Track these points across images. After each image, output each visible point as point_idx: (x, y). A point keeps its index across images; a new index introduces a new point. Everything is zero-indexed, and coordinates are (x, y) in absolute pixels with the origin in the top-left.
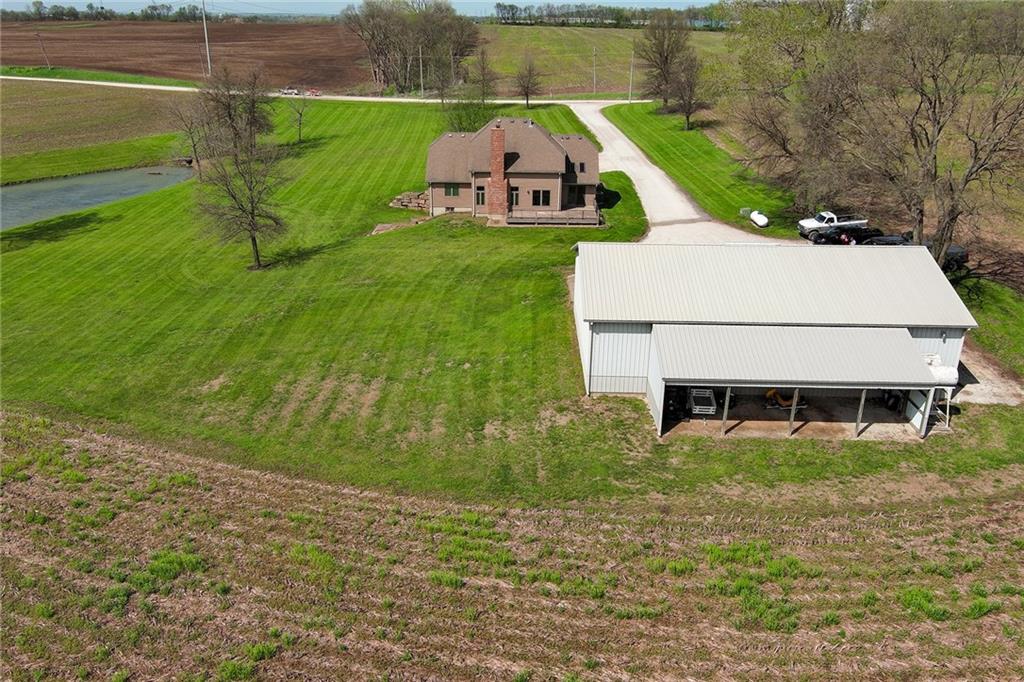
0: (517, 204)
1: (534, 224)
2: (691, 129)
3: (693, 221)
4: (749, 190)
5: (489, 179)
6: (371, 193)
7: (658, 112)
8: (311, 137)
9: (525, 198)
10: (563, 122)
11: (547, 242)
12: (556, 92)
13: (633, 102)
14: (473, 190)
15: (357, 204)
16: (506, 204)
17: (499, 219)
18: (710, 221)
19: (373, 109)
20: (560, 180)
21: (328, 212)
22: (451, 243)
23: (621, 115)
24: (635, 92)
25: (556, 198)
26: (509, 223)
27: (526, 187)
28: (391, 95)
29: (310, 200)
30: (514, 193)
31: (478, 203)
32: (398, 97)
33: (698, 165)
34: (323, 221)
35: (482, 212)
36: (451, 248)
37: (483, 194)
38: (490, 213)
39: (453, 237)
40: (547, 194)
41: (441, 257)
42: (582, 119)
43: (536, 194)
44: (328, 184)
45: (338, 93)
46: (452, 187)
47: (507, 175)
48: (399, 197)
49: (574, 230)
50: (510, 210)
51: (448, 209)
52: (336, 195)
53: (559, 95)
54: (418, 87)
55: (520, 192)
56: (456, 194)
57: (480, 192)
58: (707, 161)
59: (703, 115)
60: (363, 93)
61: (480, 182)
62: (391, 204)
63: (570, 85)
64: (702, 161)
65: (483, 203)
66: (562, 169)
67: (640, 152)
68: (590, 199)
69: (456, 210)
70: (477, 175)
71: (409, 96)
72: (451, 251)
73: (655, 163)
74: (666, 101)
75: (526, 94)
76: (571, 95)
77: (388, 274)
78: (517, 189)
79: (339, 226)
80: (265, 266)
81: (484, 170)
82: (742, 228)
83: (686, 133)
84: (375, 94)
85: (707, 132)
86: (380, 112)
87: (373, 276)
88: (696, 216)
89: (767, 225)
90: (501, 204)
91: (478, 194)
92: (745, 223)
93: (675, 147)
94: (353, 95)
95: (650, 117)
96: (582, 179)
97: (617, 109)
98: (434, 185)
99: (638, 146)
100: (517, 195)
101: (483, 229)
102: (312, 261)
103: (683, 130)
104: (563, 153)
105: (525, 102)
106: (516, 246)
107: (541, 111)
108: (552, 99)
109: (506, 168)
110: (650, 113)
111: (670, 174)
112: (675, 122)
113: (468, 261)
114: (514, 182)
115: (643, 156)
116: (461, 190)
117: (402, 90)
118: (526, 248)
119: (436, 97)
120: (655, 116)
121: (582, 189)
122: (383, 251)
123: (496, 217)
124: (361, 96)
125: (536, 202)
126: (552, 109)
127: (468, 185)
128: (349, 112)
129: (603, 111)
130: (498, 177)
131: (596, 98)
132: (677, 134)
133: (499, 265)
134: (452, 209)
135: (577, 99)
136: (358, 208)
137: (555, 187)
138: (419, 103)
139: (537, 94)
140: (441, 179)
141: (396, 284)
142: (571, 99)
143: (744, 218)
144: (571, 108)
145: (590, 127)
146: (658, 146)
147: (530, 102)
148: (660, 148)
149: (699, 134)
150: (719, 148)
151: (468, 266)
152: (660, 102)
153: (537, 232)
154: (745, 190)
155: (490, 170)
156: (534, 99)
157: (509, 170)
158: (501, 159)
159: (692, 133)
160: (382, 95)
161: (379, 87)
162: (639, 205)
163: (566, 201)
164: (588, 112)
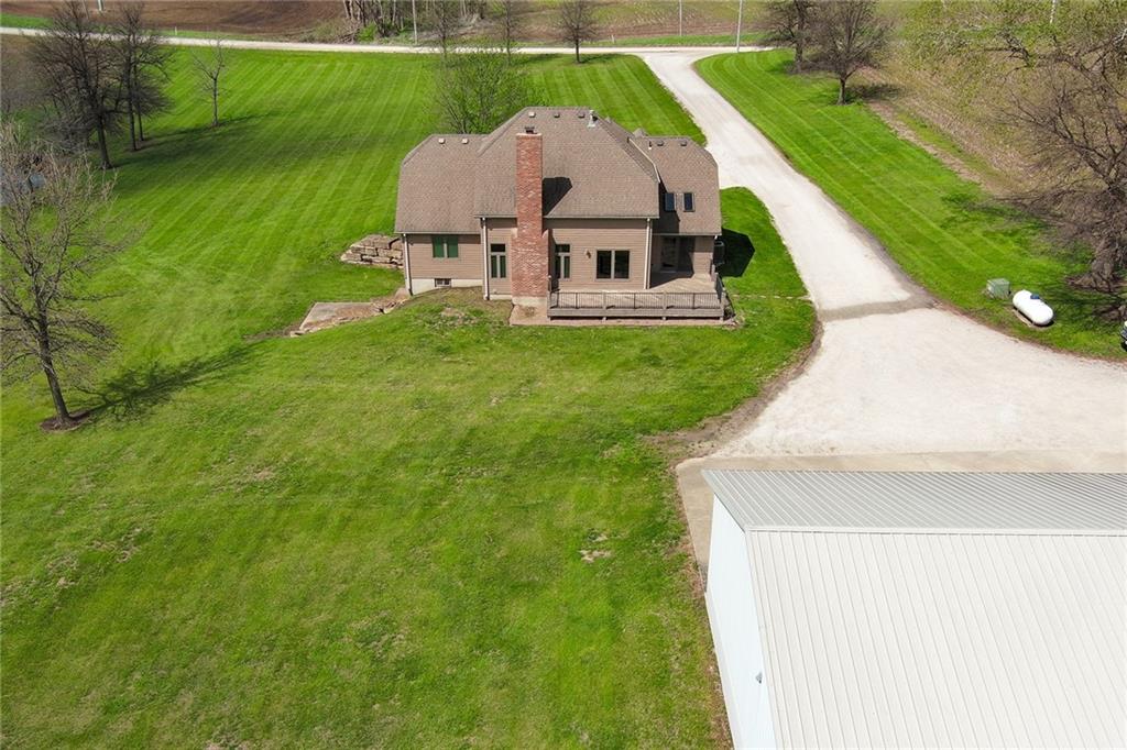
0: (567, 275)
1: (600, 318)
2: (847, 100)
3: (899, 307)
4: (986, 234)
5: (515, 230)
6: (312, 232)
7: (786, 69)
8: (237, 114)
9: (583, 265)
10: (636, 87)
11: (625, 365)
12: (620, 33)
13: (742, 49)
14: (482, 250)
15: (283, 257)
16: (547, 277)
17: (531, 306)
18: (931, 306)
19: (339, 64)
20: (648, 231)
21: (230, 275)
22: (442, 368)
23: (727, 75)
24: (745, 32)
25: (641, 264)
26: (553, 318)
27: (584, 245)
28: (369, 39)
29: (204, 246)
30: (562, 255)
31: (494, 275)
32: (380, 44)
33: (877, 174)
34: (218, 297)
35: (501, 291)
36: (441, 380)
37: (503, 258)
38: (517, 295)
39: (446, 351)
40: (623, 258)
41: (419, 403)
42: (665, 81)
43: (603, 259)
44: (243, 210)
45: (289, 37)
46: (446, 242)
47: (547, 224)
48: (356, 245)
49: (677, 332)
50: (554, 288)
51: (439, 281)
52: (251, 235)
53: (625, 39)
54: (409, 26)
55: (574, 254)
56: (453, 253)
57: (498, 254)
58: (891, 167)
59: (865, 76)
60: (328, 37)
61: (498, 235)
62: (343, 258)
63: (641, 22)
64: (882, 168)
65: (503, 275)
66: (652, 210)
67: (770, 148)
68: (702, 259)
69: (455, 283)
70: (490, 222)
71: (397, 43)
72: (439, 388)
73: (800, 170)
74: (800, 52)
75: (575, 37)
76: (645, 38)
77: (309, 451)
78: (566, 248)
79: (242, 311)
80: (76, 420)
81: (505, 211)
82: (1000, 326)
83: (840, 108)
84: (346, 39)
85: (875, 107)
86: (349, 68)
87: (278, 456)
88: (902, 295)
89: (1051, 323)
90: (537, 278)
91: (494, 258)
92: (1005, 312)
93: (827, 137)
94: (312, 40)
95: (776, 79)
96: (688, 225)
97: (718, 63)
98: (412, 238)
99: (764, 134)
100: (567, 258)
101: (504, 330)
102: (169, 407)
103: (834, 103)
104: (654, 177)
105: (573, 51)
106: (567, 375)
107: (599, 66)
108: (616, 45)
109: (546, 210)
110: (773, 71)
111: (831, 194)
112: (818, 88)
113: (473, 418)
114: (561, 235)
115: (777, 155)
116: (462, 247)
117: (386, 32)
118: (585, 381)
119: (434, 44)
120: (783, 77)
121: (688, 244)
122: (309, 385)
123: (527, 301)
124: (324, 41)
125: (603, 271)
126: (617, 64)
127: (475, 239)
128: (301, 69)
129: (697, 67)
130: (531, 227)
131: (683, 43)
132: (826, 110)
133: (534, 430)
134: (447, 281)
135: (653, 44)
136: (286, 265)
137: (640, 245)
138: (409, 54)
139: (592, 39)
140: (425, 227)
141: (319, 487)
142: (644, 45)
143: (996, 300)
144: (647, 61)
145: (681, 98)
146: (799, 133)
147: (581, 50)
148: (802, 139)
149: (864, 113)
150: (907, 142)
151: (472, 431)
152: (790, 52)
153: (608, 339)
154: (978, 233)
155: (514, 213)
156: (586, 46)
157: (554, 213)
158: (536, 194)
159: (851, 108)
160: (356, 39)
161: (351, 25)
162: (789, 265)
163: (658, 265)
164: (674, 67)
